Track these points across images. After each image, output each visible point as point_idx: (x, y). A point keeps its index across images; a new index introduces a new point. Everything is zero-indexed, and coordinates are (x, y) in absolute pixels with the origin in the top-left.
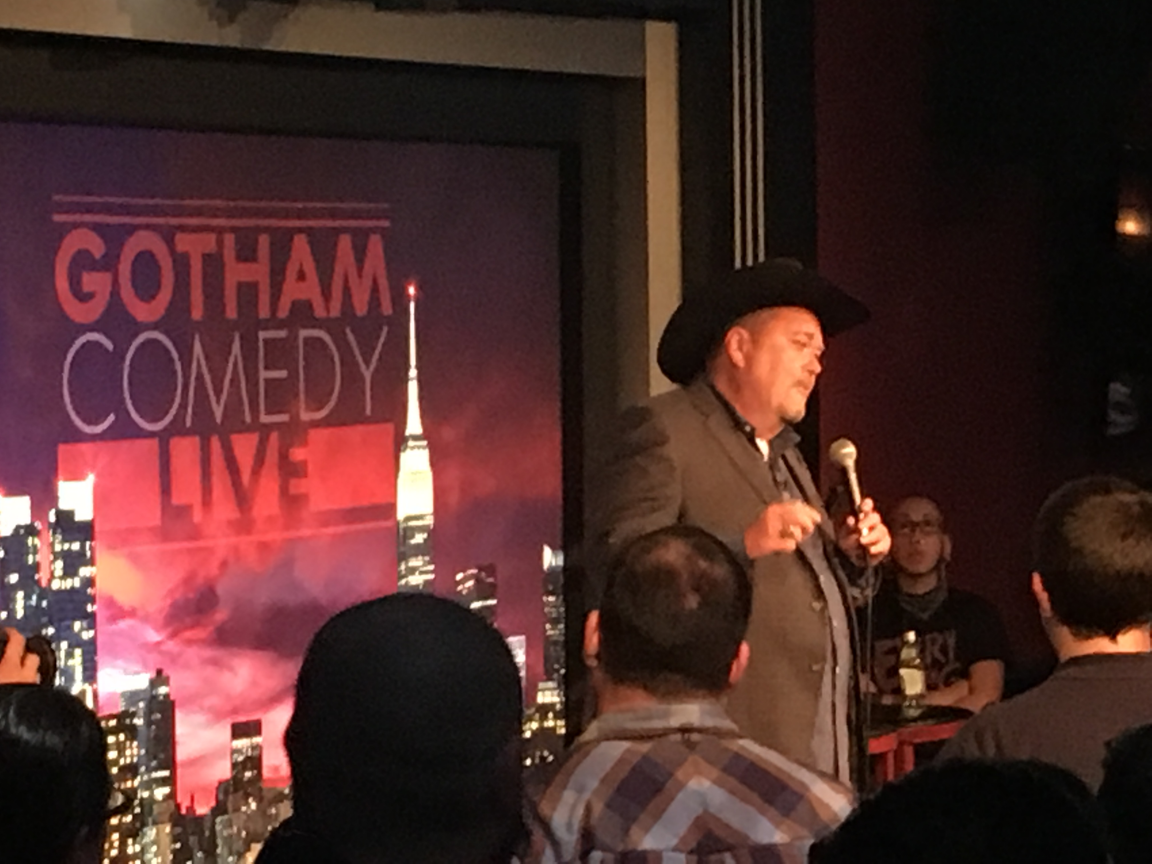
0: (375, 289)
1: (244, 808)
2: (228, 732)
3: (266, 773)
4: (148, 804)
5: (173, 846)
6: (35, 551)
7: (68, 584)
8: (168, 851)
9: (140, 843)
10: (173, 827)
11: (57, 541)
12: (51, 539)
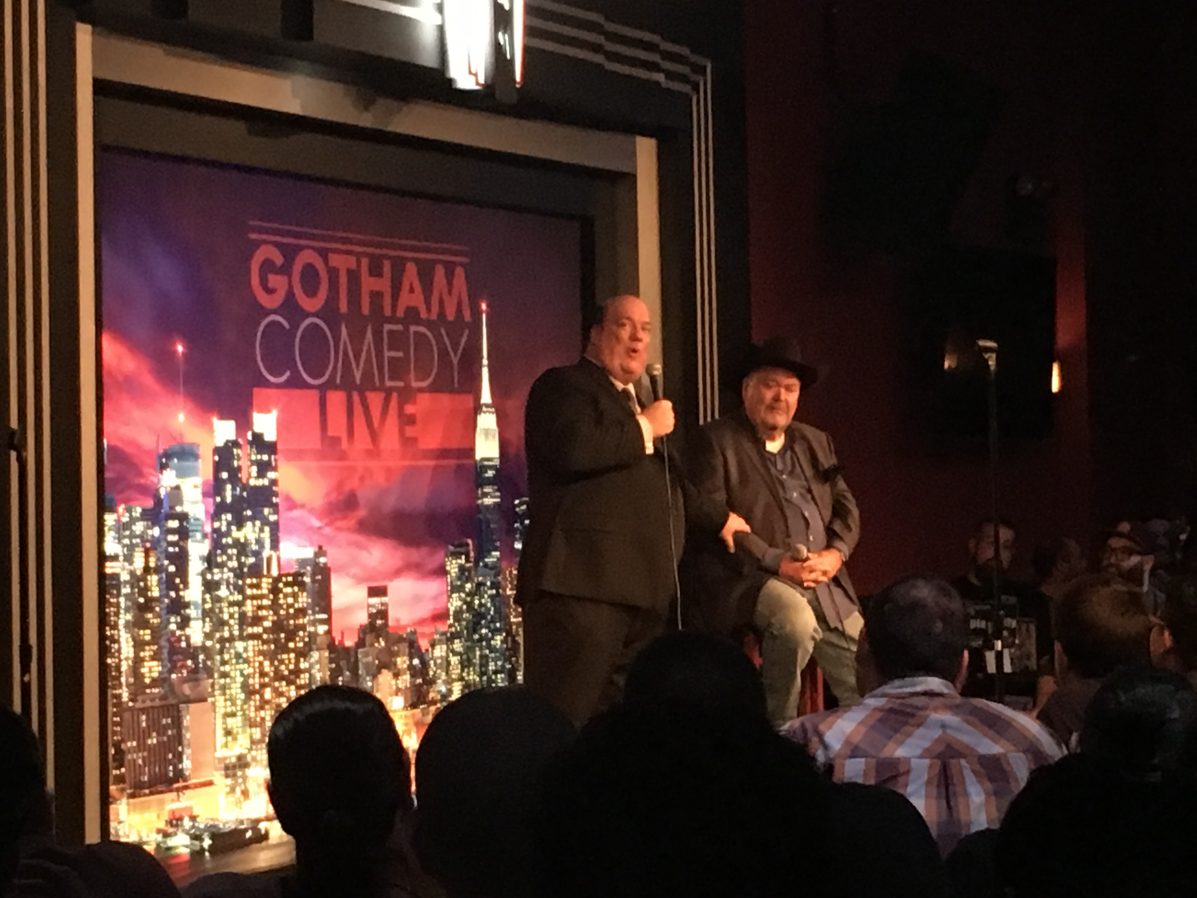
0: (459, 304)
1: (376, 645)
2: (364, 592)
3: (391, 623)
4: (313, 636)
5: (330, 666)
6: (239, 459)
7: (260, 482)
8: (327, 669)
9: (308, 662)
10: (330, 653)
11: (252, 453)
12: (249, 451)
